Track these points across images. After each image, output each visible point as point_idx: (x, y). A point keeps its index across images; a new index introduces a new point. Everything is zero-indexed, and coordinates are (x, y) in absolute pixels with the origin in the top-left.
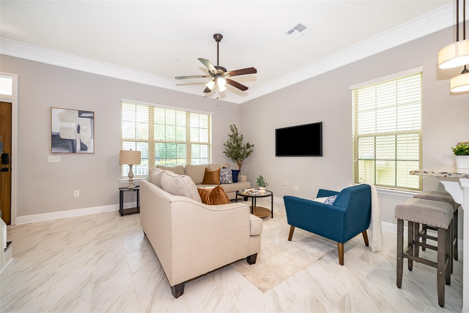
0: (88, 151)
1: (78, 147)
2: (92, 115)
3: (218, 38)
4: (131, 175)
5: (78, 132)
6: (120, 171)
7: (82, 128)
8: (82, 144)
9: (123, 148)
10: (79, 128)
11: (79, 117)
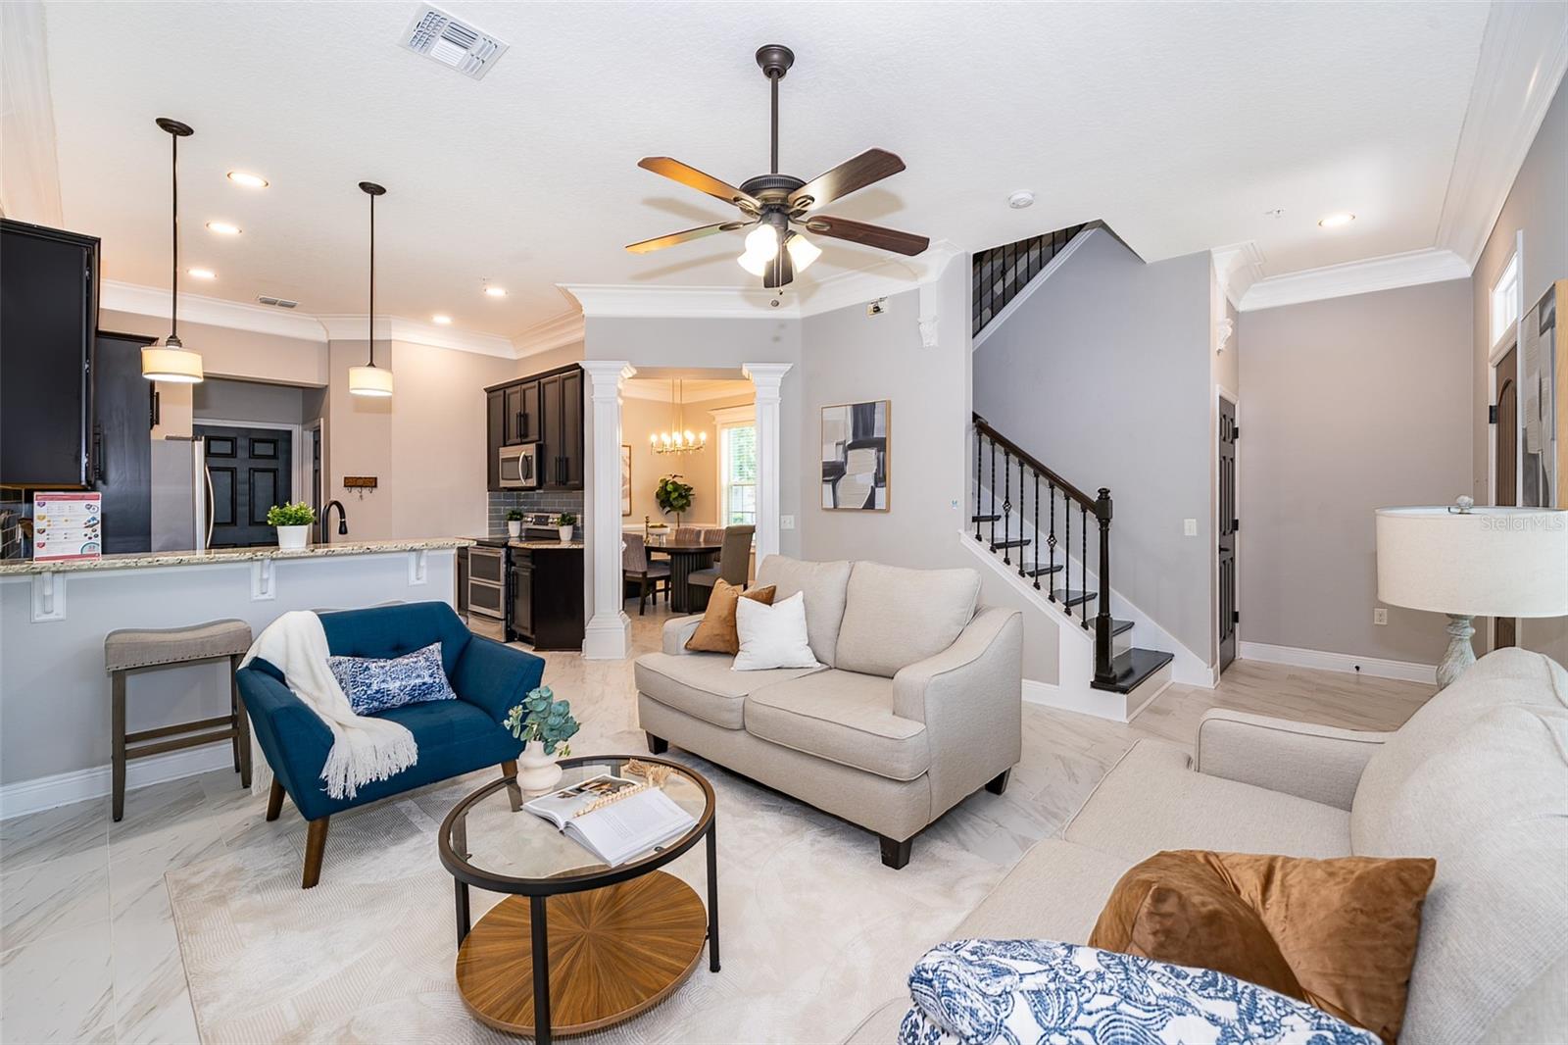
3: (775, 62)
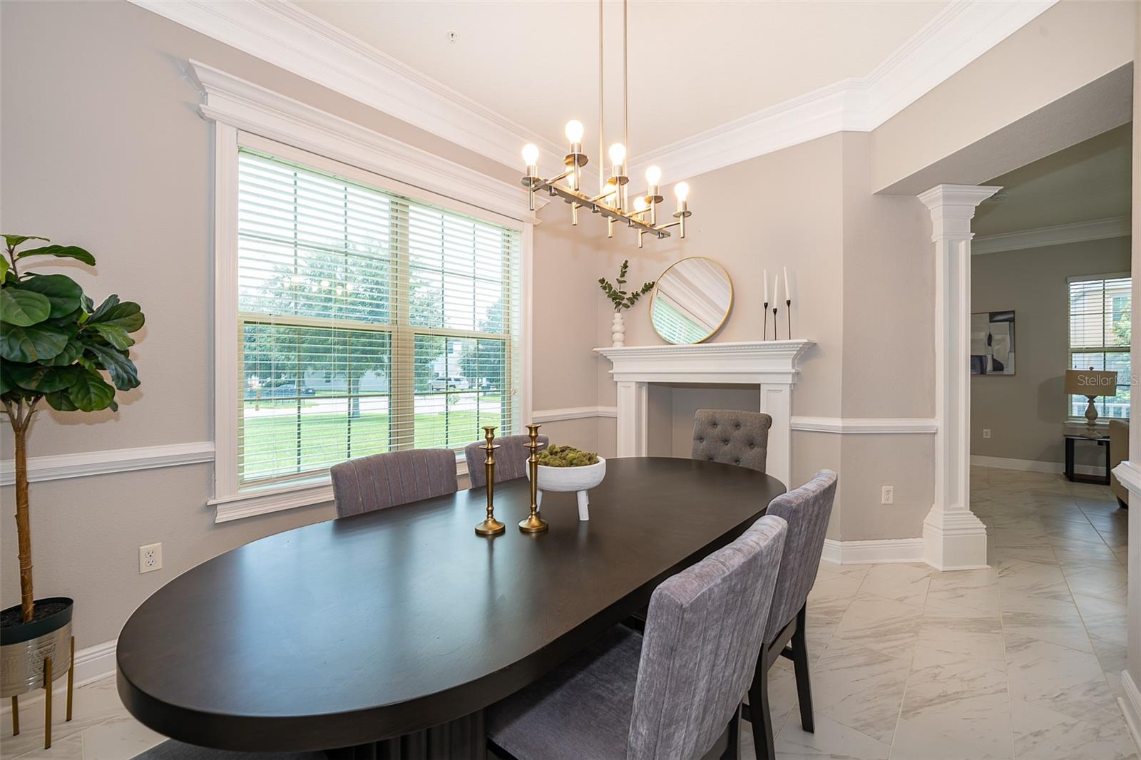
0: (1005, 372)
1: (989, 366)
2: (1011, 316)
4: (1090, 415)
5: (990, 344)
6: (1066, 406)
7: (996, 337)
8: (994, 361)
9: (1074, 366)
10: (990, 338)
11: (991, 321)
